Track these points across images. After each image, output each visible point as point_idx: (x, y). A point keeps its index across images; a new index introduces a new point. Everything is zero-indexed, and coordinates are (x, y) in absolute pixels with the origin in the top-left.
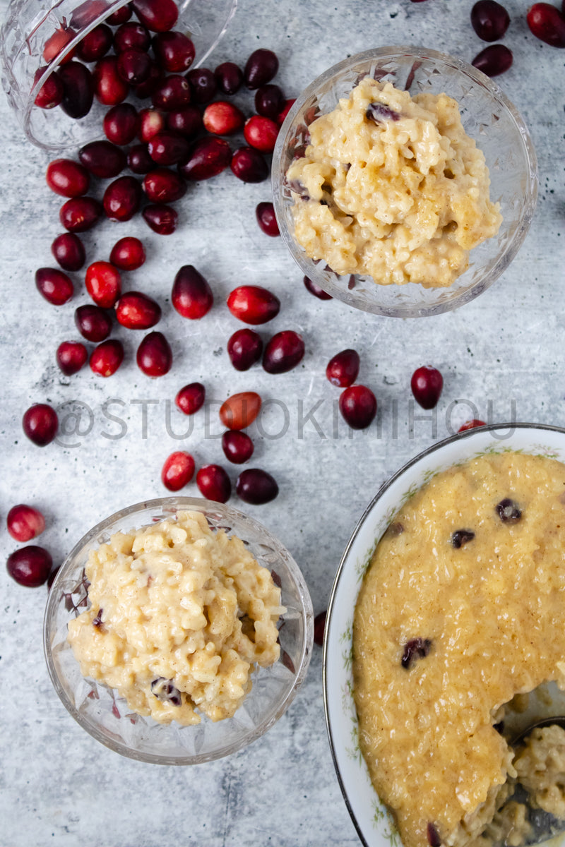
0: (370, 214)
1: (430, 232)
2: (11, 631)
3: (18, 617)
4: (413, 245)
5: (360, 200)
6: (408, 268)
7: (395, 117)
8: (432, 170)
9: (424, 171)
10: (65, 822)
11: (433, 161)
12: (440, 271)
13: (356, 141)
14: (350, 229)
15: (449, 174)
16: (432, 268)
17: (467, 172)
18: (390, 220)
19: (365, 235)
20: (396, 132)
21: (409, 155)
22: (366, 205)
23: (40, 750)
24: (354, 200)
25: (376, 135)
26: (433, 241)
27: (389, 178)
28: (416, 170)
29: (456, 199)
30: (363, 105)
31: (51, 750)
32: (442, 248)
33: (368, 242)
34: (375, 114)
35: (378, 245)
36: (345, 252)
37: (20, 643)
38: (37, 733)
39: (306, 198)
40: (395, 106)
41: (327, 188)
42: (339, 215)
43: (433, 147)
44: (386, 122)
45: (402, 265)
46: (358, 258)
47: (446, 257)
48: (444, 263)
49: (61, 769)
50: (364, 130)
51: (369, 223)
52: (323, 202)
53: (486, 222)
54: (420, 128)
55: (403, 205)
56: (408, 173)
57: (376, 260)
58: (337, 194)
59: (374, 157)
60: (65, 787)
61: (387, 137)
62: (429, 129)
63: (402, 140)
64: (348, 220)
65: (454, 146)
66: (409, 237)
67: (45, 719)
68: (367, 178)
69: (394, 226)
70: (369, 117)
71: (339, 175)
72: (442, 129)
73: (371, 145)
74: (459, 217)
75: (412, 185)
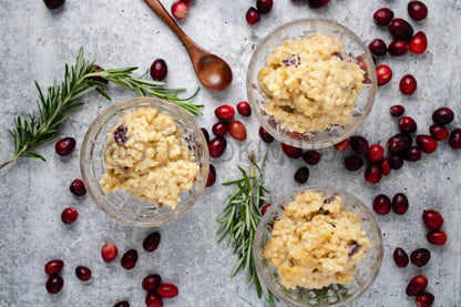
0: (309, 229)
1: (292, 254)
2: (135, 17)
3: (142, 21)
4: (288, 244)
5: (317, 226)
6: (279, 238)
7: (350, 255)
8: (320, 263)
9: (321, 260)
10: (43, 39)
11: (324, 265)
12: (272, 252)
13: (344, 233)
14: (305, 217)
15: (315, 270)
16: (275, 249)
17: (314, 279)
18: (303, 237)
19: (299, 223)
20: (343, 253)
21: (330, 256)
22: (314, 228)
23: (78, 29)
24: (317, 223)
25: (344, 243)
26: (288, 253)
27: (323, 243)
28: (323, 257)
29: (304, 270)
30: (360, 241)
31: (78, 34)
32: (283, 256)
33: (296, 223)
34: (354, 246)
35: (293, 228)
36: (295, 212)
37: (130, 21)
38: (86, 28)
39: (325, 202)
40: (354, 257)
41: (327, 213)
42: (313, 214)
43: (331, 268)
44: (349, 250)
45: (280, 236)
46: (291, 217)
47: (278, 258)
48: (276, 255)
49: (69, 39)
50: (349, 238)
51: (304, 227)
52: (321, 209)
53: (288, 280)
54: (342, 264)
55: (308, 246)
56: (322, 252)
57: (287, 225)
58: (323, 217)
59: (335, 239)
60: (60, 40)
61: (342, 248)
62: (340, 269)
63: (338, 254)
64: (309, 218)
65: (328, 277)
66: (293, 243)
67: (92, 32)
68: (326, 232)
69: (300, 238)
70: (354, 242)
71: (331, 220)
72: (338, 274)
73: (340, 239)
74: (295, 269)
75: (317, 252)
